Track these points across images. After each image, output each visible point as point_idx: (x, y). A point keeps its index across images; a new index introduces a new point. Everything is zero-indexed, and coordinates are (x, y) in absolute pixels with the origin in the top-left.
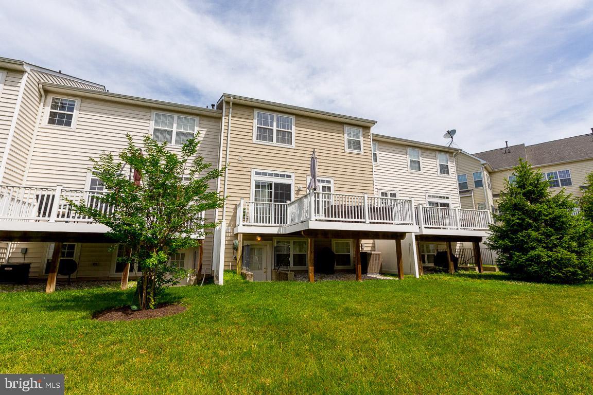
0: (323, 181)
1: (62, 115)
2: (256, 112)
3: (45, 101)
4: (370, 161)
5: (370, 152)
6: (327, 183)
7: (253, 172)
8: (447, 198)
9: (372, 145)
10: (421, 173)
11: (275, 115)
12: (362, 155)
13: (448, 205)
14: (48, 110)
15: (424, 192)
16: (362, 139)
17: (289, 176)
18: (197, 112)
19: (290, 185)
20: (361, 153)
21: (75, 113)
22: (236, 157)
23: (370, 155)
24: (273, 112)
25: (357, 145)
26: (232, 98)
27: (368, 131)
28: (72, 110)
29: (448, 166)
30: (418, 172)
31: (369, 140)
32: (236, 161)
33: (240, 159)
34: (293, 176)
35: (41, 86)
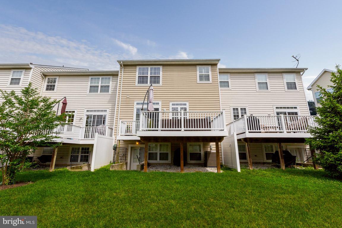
0: (181, 104)
1: (51, 86)
2: (138, 68)
3: (45, 80)
4: (217, 87)
5: (217, 81)
6: (183, 105)
7: (135, 103)
8: (296, 108)
9: (218, 75)
10: (268, 91)
11: (149, 67)
12: (211, 84)
13: (296, 113)
14: (46, 84)
15: (272, 105)
16: (210, 73)
17: (158, 104)
18: (111, 73)
19: (159, 109)
20: (209, 83)
21: (56, 84)
22: (126, 96)
23: (217, 83)
24: (148, 66)
25: (207, 78)
26: (122, 62)
27: (216, 67)
28: (55, 82)
29: (295, 83)
30: (266, 91)
31: (216, 73)
32: (126, 98)
33: (128, 96)
34: (160, 103)
35: (42, 73)
